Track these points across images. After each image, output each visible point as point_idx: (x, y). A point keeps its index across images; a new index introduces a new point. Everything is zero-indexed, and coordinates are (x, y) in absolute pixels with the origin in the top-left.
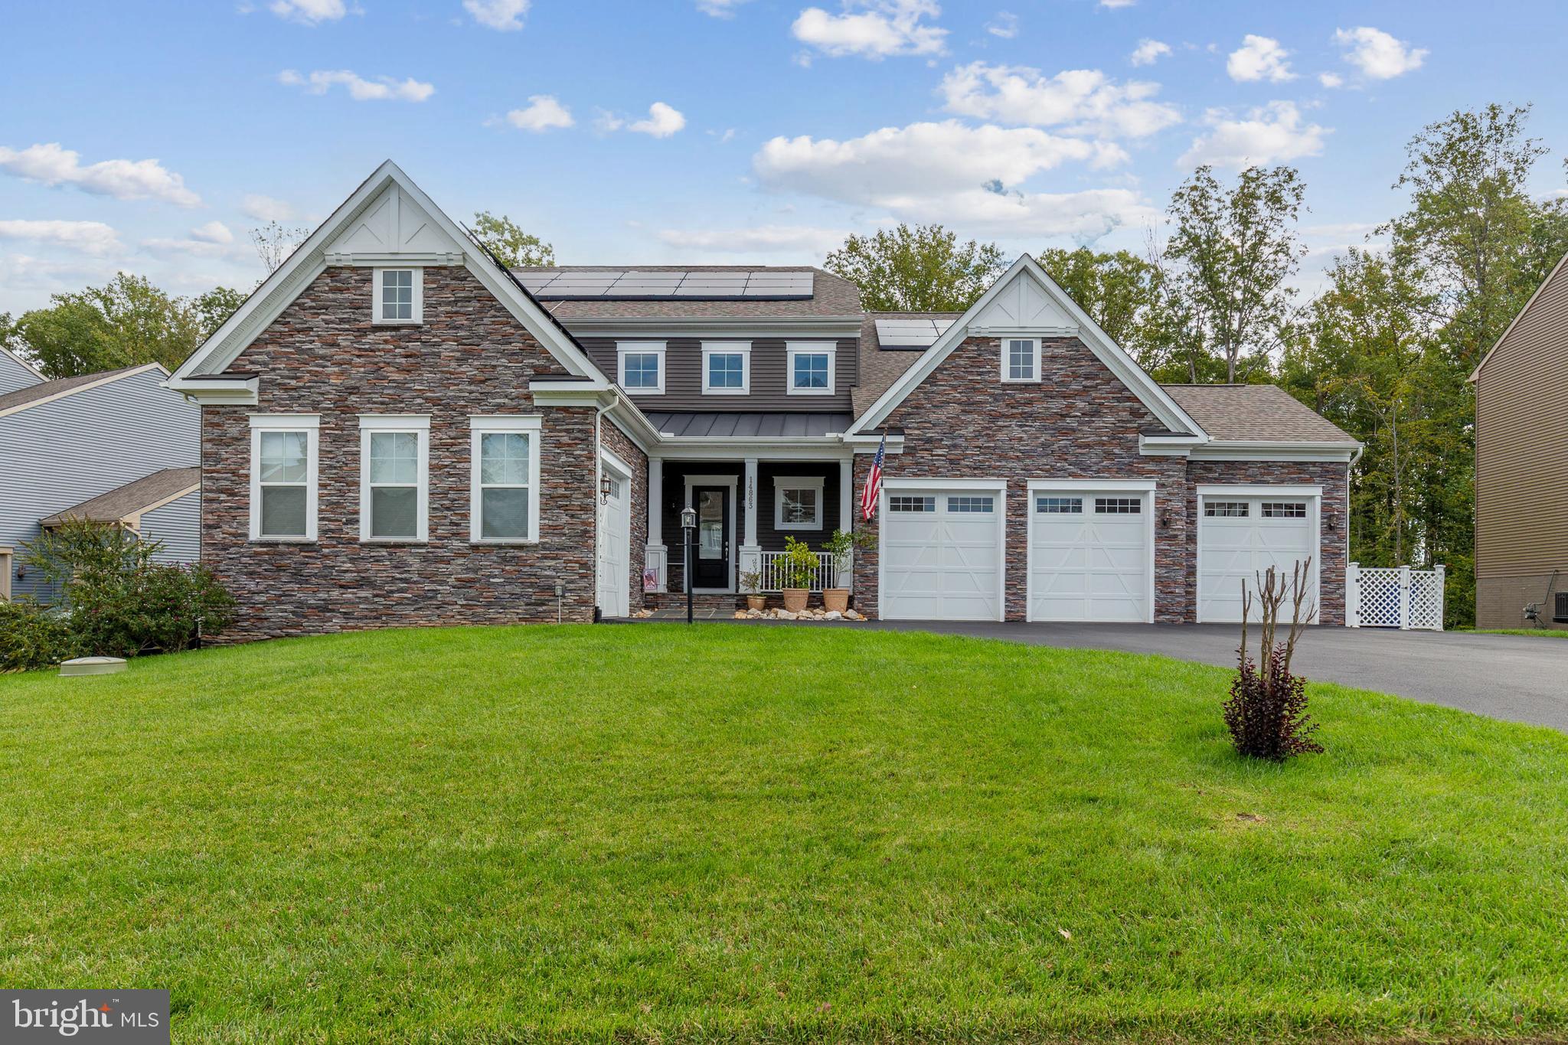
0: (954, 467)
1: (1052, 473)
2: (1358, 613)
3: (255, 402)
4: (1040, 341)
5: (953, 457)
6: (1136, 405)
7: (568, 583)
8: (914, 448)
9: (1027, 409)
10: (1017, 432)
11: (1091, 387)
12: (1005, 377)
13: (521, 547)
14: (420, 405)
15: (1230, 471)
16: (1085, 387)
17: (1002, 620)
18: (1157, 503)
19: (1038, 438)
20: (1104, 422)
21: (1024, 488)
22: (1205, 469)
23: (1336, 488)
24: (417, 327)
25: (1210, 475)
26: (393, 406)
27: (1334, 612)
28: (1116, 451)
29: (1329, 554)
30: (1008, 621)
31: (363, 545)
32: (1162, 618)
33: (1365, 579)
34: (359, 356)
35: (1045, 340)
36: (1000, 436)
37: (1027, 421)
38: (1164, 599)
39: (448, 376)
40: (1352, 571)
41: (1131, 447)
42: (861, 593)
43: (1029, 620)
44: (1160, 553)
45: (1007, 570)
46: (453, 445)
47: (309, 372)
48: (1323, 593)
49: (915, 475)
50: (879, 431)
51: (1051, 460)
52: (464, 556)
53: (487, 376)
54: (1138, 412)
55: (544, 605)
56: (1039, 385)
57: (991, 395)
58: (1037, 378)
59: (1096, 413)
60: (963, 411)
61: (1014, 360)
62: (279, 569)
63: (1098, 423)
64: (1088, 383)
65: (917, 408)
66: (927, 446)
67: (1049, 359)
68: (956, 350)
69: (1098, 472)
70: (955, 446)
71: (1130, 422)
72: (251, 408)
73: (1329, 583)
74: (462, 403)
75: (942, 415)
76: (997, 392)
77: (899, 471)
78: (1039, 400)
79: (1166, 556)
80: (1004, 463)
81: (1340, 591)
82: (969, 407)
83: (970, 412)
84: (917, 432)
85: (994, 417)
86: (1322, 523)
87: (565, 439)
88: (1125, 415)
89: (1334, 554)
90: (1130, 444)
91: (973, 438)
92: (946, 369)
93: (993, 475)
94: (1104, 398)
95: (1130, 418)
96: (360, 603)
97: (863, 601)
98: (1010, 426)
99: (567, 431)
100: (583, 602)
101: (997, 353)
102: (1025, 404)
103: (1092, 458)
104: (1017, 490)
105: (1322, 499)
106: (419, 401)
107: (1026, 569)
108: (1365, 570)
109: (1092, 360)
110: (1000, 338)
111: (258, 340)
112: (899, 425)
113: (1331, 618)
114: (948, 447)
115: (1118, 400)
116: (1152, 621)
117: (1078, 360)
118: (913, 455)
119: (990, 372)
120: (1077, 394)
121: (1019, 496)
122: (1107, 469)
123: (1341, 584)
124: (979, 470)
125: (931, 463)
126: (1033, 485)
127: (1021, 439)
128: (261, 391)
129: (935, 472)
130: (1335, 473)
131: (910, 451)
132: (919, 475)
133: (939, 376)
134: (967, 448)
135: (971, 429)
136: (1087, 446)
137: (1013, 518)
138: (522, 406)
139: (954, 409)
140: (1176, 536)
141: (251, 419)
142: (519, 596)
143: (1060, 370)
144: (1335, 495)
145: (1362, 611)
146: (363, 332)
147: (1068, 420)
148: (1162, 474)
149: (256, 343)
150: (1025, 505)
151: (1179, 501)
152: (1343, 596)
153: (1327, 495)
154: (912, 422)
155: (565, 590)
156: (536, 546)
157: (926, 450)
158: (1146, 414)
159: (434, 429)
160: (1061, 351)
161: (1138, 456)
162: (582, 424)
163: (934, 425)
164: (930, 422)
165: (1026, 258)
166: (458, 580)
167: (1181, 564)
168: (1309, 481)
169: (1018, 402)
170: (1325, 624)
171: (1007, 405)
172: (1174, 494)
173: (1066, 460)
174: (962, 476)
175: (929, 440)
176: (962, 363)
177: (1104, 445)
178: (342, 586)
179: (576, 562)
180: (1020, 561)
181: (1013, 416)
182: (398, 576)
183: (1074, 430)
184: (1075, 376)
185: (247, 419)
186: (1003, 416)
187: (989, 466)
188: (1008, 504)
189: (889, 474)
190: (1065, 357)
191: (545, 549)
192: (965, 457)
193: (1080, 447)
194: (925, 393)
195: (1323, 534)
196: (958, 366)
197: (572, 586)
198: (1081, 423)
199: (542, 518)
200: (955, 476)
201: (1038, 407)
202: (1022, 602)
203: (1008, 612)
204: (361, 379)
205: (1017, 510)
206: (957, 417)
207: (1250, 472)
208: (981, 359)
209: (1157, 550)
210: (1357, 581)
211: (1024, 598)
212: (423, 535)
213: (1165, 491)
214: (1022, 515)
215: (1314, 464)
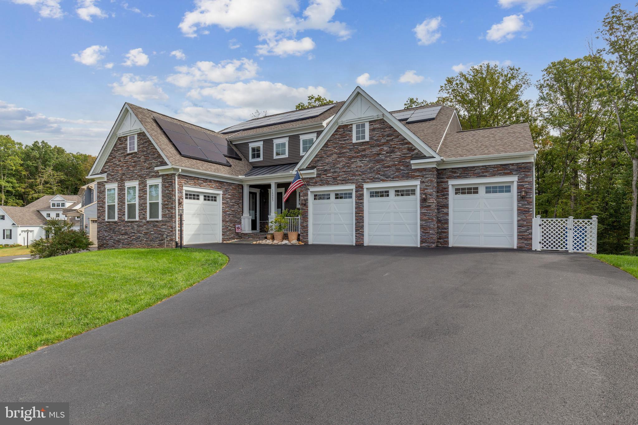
0: (335, 181)
1: (373, 180)
2: (540, 243)
3: (106, 180)
4: (368, 122)
5: (334, 176)
6: (410, 146)
7: (168, 233)
8: (320, 174)
9: (363, 153)
10: (359, 164)
11: (390, 140)
12: (354, 141)
13: (157, 222)
14: (136, 177)
15: (466, 172)
16: (387, 140)
17: (354, 245)
18: (421, 191)
19: (368, 165)
20: (396, 155)
21: (362, 188)
22: (452, 172)
23: (526, 176)
24: (136, 153)
25: (455, 175)
26: (131, 179)
27: (526, 242)
28: (402, 168)
29: (523, 212)
30: (356, 245)
31: (126, 222)
32: (424, 245)
33: (545, 224)
34: (125, 164)
35: (370, 122)
36: (353, 166)
37: (363, 158)
38: (425, 236)
39: (142, 167)
40: (537, 221)
41: (408, 165)
42: (302, 233)
43: (365, 245)
44: (422, 214)
45: (356, 223)
46: (143, 189)
47: (115, 170)
48: (519, 232)
49: (321, 185)
50: (308, 168)
51: (372, 175)
52: (145, 225)
53: (150, 166)
54: (411, 149)
55: (163, 241)
56: (368, 142)
57: (349, 149)
58: (367, 139)
59: (393, 152)
60: (338, 157)
61: (358, 132)
62: (110, 230)
63: (393, 155)
64: (389, 138)
65: (321, 158)
66: (325, 173)
67: (372, 130)
68: (335, 132)
69: (393, 178)
70: (335, 172)
71: (408, 154)
72: (105, 182)
73: (522, 227)
74: (145, 176)
75: (330, 160)
76: (351, 147)
77: (315, 184)
78: (368, 148)
79: (425, 215)
80: (354, 177)
81: (529, 231)
82: (340, 155)
83: (341, 157)
84: (321, 167)
85: (350, 158)
86: (518, 195)
87: (167, 185)
88: (405, 151)
89: (525, 211)
90: (408, 164)
91: (342, 168)
92: (331, 140)
93: (350, 183)
94: (396, 144)
95: (408, 152)
96: (125, 240)
97: (303, 236)
98: (356, 161)
99: (167, 182)
100: (172, 240)
101: (351, 131)
102: (362, 151)
103: (390, 172)
104: (359, 188)
105: (518, 182)
106: (136, 176)
107: (363, 223)
108: (545, 220)
109: (390, 128)
110: (352, 124)
111: (106, 162)
112: (315, 165)
113: (523, 245)
114: (333, 172)
115: (402, 144)
116: (419, 246)
117: (384, 129)
118: (320, 177)
119: (348, 139)
120: (384, 144)
121: (360, 191)
122: (397, 177)
123: (530, 227)
124: (345, 181)
125: (326, 180)
126: (366, 186)
127: (361, 166)
128: (107, 177)
129: (328, 184)
130: (525, 168)
131: (319, 175)
132: (322, 185)
133: (329, 144)
134: (340, 172)
135: (341, 164)
136: (389, 167)
137: (358, 201)
138: (157, 176)
139: (335, 156)
140: (430, 206)
141: (106, 185)
142: (157, 238)
143: (377, 134)
144: (526, 180)
145: (543, 242)
146: (125, 156)
147: (380, 156)
148: (423, 177)
149: (106, 163)
150: (363, 195)
151: (431, 189)
152: (531, 234)
153: (520, 180)
154: (319, 164)
155: (167, 236)
156: (160, 221)
157: (324, 174)
158: (415, 149)
159: (139, 184)
160: (377, 126)
161: (411, 169)
162: (171, 179)
163: (327, 164)
164: (326, 163)
165: (358, 88)
166: (144, 232)
167: (432, 219)
168: (510, 174)
169: (359, 150)
170: (520, 249)
171: (355, 152)
172: (428, 186)
173: (379, 174)
174: (338, 184)
175: (326, 170)
176: (337, 137)
177: (396, 166)
178: (122, 235)
179: (170, 226)
180: (361, 219)
181: (357, 157)
182: (132, 231)
183: (383, 160)
184: (383, 136)
185: (104, 185)
186: (354, 157)
187: (348, 179)
188: (356, 195)
189: (311, 186)
190: (378, 128)
191: (163, 222)
192: (339, 176)
193: (385, 167)
194: (324, 151)
195: (518, 201)
196: (336, 138)
197: (169, 234)
198: (386, 157)
199: (162, 212)
200: (335, 184)
201: (367, 152)
202: (362, 237)
203: (356, 241)
204: (125, 171)
205: (360, 197)
206: (336, 160)
207: (477, 171)
208: (345, 134)
209: (421, 212)
210: (540, 225)
211: (363, 235)
212: (137, 219)
213: (424, 185)
214: (361, 199)
215: (512, 164)
